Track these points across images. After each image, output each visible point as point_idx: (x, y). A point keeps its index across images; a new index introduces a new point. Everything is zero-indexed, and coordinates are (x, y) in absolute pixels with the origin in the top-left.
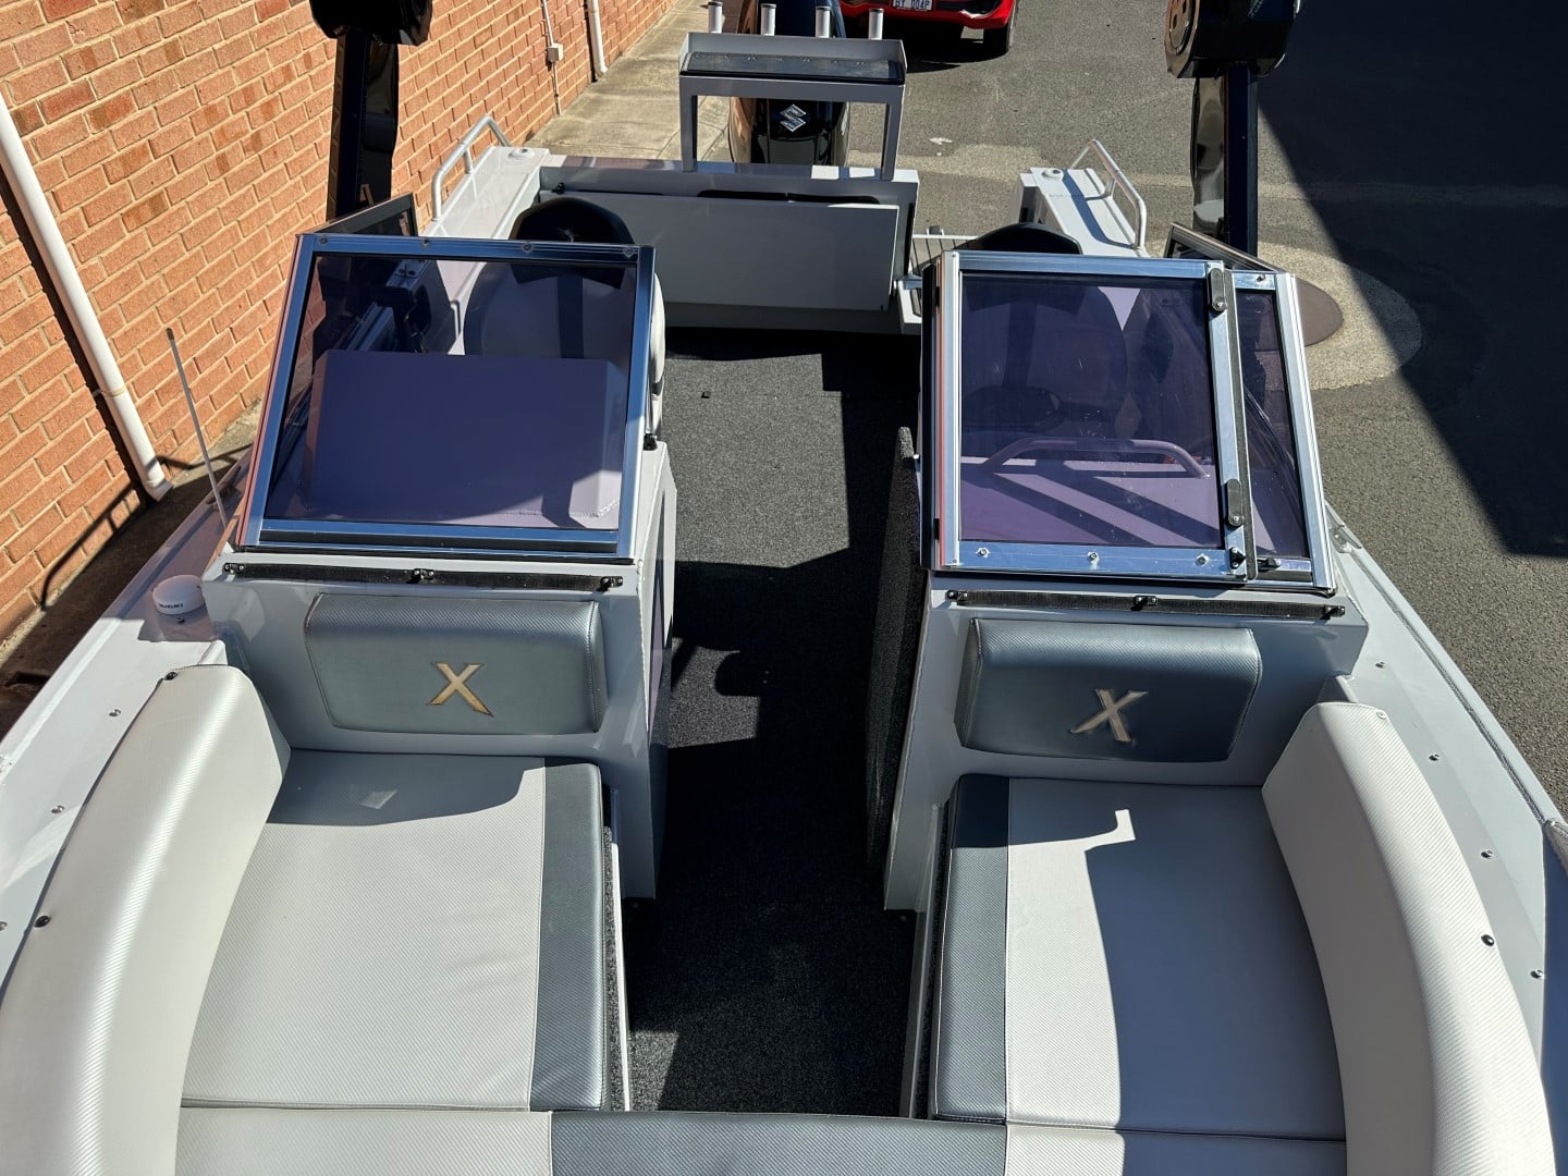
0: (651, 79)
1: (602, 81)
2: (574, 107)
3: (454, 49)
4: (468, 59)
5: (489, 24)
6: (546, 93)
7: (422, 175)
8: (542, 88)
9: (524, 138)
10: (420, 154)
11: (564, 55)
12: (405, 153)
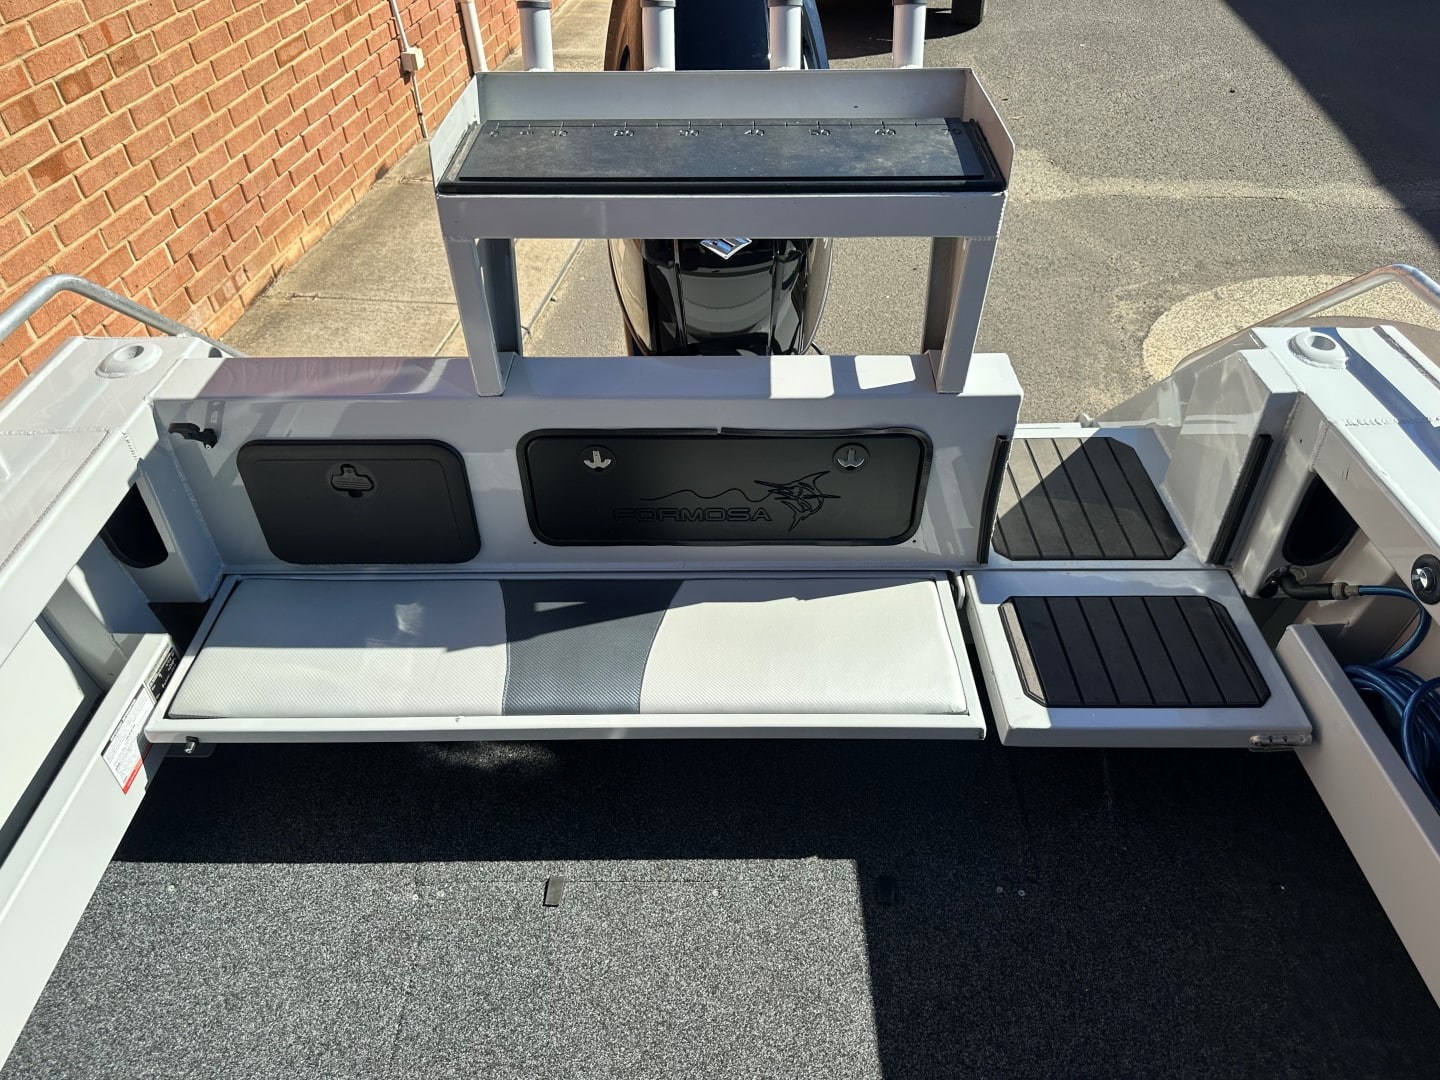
3: (240, 71)
4: (268, 83)
5: (301, 31)
6: (405, 112)
7: (195, 258)
8: (397, 107)
9: (374, 177)
10: (190, 228)
11: (427, 61)
12: (158, 233)
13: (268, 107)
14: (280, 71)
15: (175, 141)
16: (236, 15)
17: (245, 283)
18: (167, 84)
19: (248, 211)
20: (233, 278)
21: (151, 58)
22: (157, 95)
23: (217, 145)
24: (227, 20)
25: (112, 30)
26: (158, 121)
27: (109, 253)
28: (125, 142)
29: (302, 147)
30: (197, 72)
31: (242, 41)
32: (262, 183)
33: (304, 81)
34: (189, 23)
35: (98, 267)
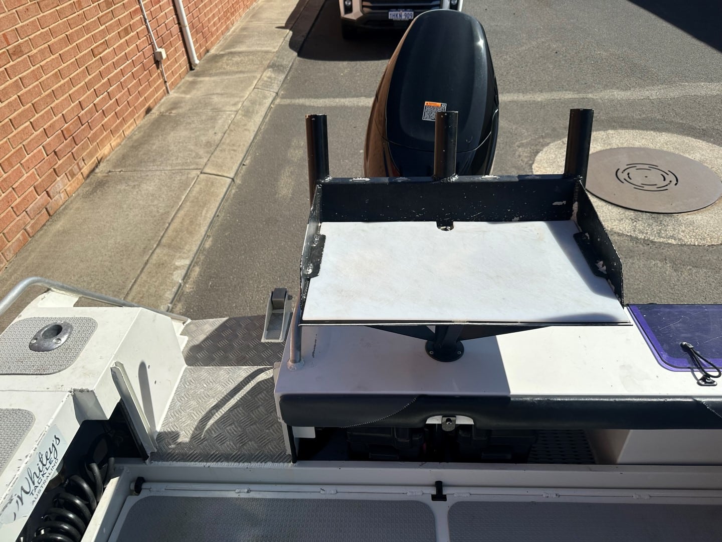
0: (227, 65)
1: (197, 69)
2: (179, 88)
3: (74, 59)
4: (89, 65)
5: (104, 40)
6: (158, 81)
7: (57, 153)
8: (154, 78)
9: (145, 113)
10: (54, 139)
11: (167, 55)
12: (37, 140)
13: (90, 77)
14: (94, 59)
15: (44, 94)
16: (71, 31)
17: (83, 167)
18: (38, 65)
19: (83, 130)
20: (78, 164)
21: (29, 52)
22: (33, 71)
23: (65, 96)
24: (66, 33)
25: (8, 37)
26: (35, 84)
27: (13, 151)
28: (19, 94)
29: (108, 98)
30: (53, 59)
31: (75, 44)
32: (89, 116)
33: (107, 64)
34: (47, 34)
35: (8, 158)
